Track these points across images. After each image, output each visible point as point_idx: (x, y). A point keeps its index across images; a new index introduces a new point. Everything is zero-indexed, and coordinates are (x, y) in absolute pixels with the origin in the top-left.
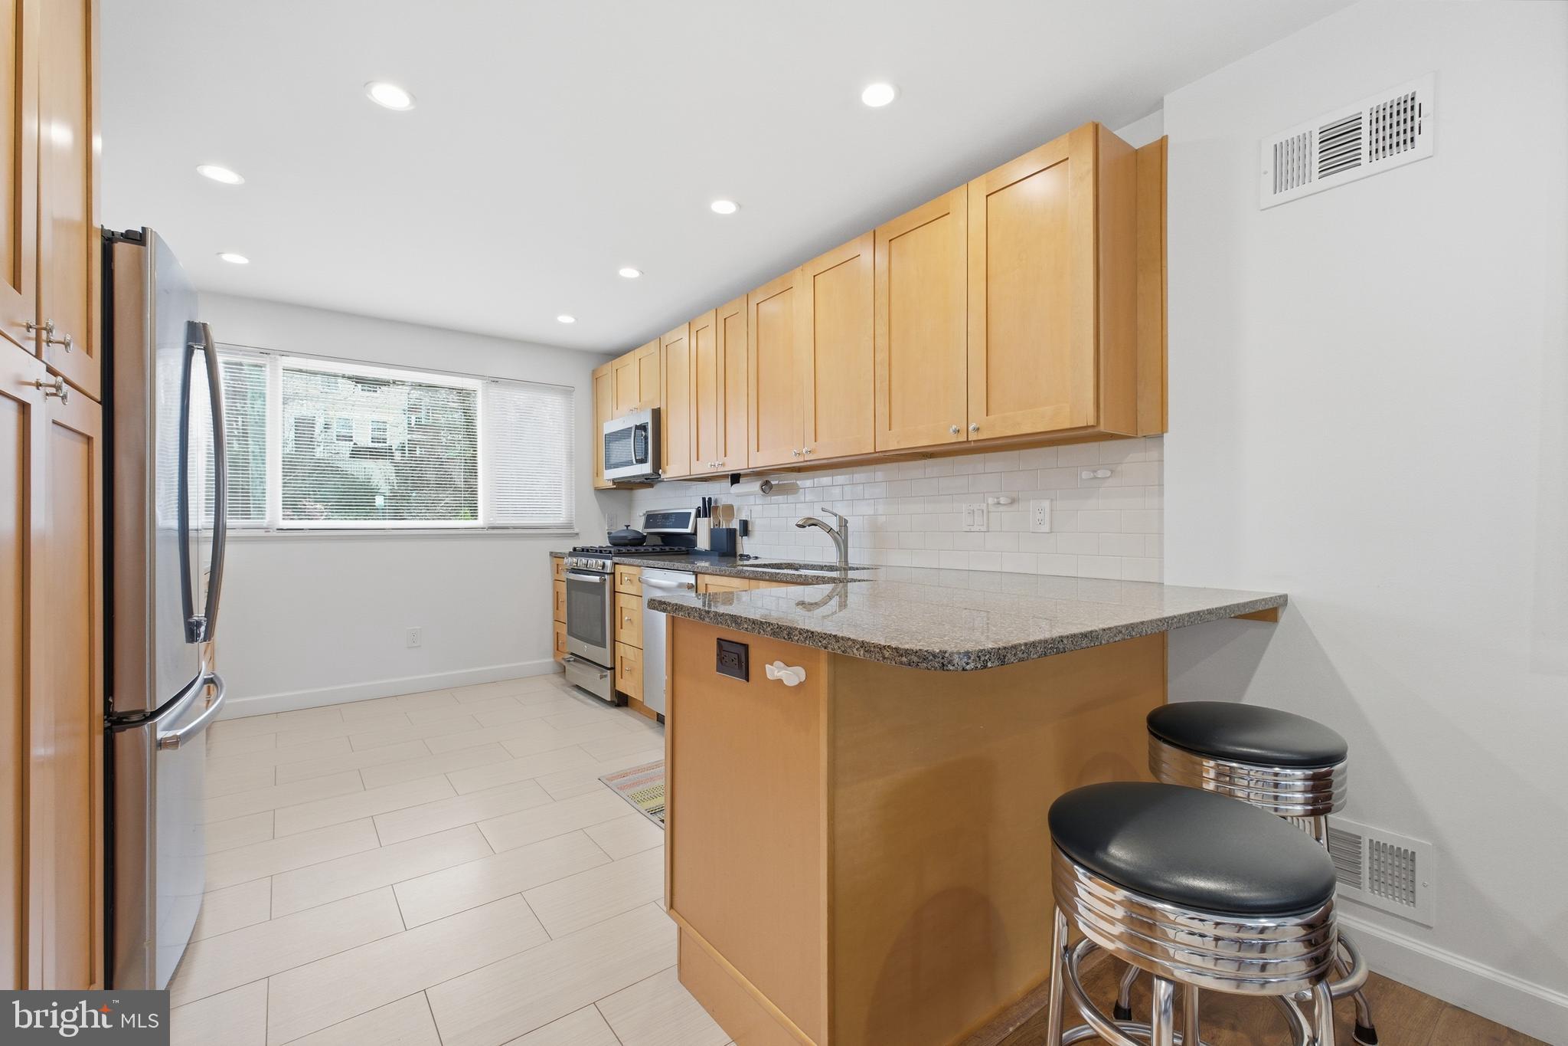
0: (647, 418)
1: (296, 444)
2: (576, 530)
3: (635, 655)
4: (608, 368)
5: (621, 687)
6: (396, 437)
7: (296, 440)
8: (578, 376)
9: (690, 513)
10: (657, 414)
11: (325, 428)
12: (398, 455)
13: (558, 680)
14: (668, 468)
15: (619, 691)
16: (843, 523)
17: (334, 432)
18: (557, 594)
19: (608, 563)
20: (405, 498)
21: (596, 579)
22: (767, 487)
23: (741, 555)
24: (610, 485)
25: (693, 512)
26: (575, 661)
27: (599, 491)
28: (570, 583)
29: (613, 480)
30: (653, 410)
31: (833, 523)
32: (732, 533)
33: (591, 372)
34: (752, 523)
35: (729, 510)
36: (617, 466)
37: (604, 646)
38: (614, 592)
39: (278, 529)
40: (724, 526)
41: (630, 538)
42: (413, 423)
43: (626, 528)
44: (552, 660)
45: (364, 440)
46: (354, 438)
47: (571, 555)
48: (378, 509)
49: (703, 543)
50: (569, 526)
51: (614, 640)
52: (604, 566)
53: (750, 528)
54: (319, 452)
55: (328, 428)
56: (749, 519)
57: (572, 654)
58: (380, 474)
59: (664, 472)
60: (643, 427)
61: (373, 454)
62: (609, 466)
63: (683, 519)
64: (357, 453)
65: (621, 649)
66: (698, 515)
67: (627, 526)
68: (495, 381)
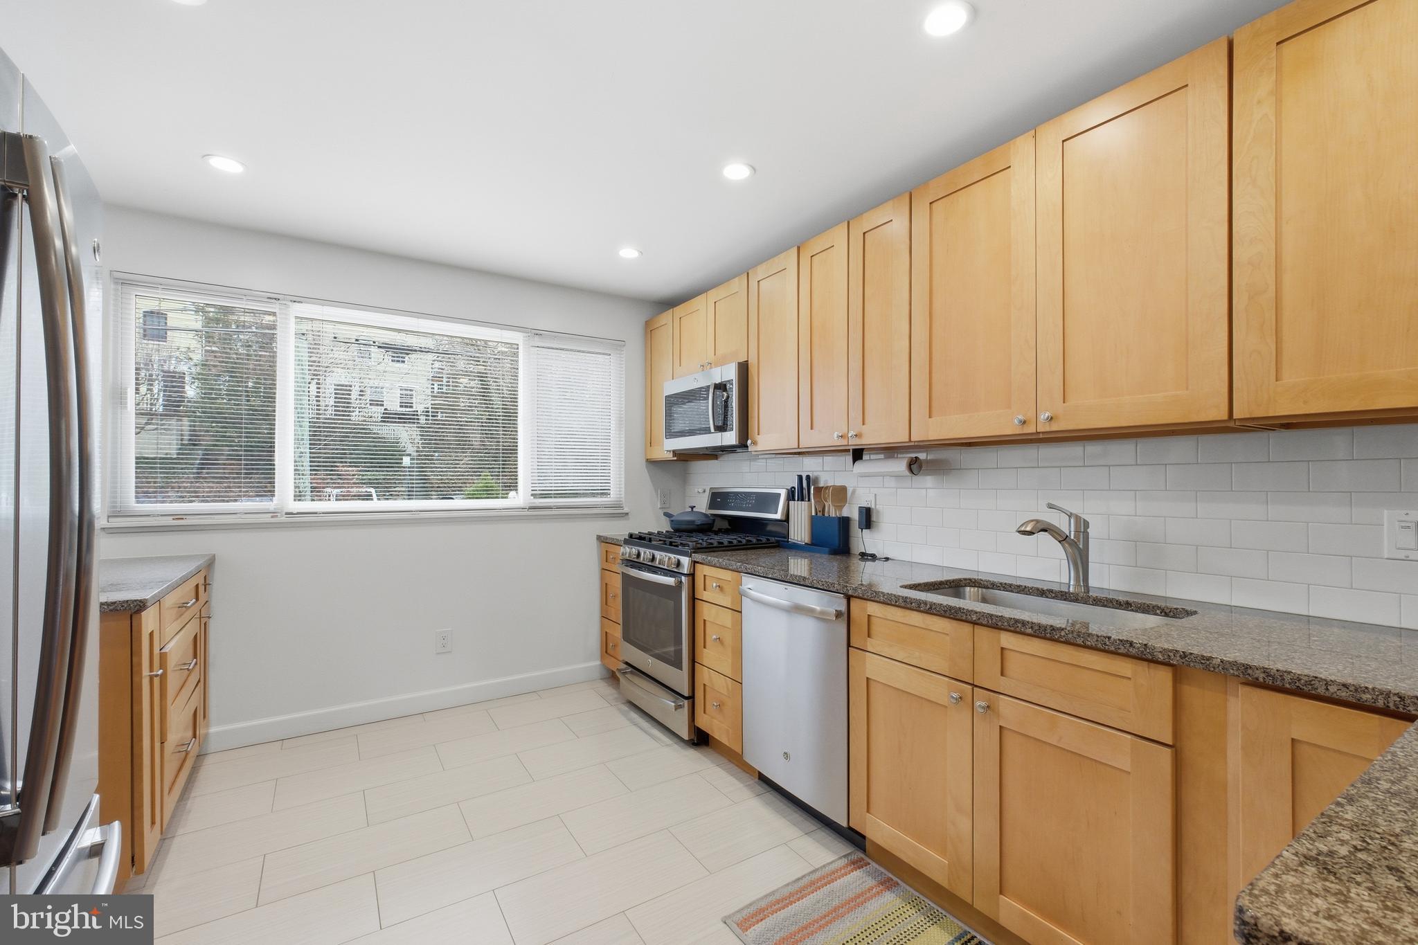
0: (729, 373)
1: (335, 411)
2: (626, 510)
3: (728, 689)
4: (666, 317)
5: (703, 722)
6: (421, 404)
7: (335, 406)
8: (629, 327)
9: (780, 494)
10: (744, 369)
11: (360, 395)
12: (422, 419)
13: (607, 689)
14: (759, 439)
15: (697, 727)
16: (1083, 526)
17: (368, 397)
18: (605, 589)
19: (685, 561)
20: (429, 458)
21: (670, 581)
22: (915, 466)
23: (864, 556)
24: (670, 456)
25: (783, 494)
26: (631, 672)
27: (652, 463)
28: (626, 578)
29: (674, 451)
30: (739, 363)
31: (1064, 524)
32: (845, 522)
33: (644, 323)
34: (878, 512)
35: (841, 494)
36: (682, 434)
37: (679, 666)
38: (693, 599)
39: (287, 514)
40: (832, 512)
41: (699, 523)
42: (436, 390)
43: (690, 510)
44: (598, 663)
45: (394, 405)
46: (385, 403)
47: (626, 542)
48: (404, 468)
49: (800, 532)
50: (618, 506)
51: (693, 661)
52: (679, 564)
53: (874, 518)
54: (355, 417)
55: (362, 395)
56: (873, 507)
57: (627, 663)
58: (407, 436)
59: (754, 443)
60: (721, 387)
61: (402, 418)
62: (671, 434)
63: (767, 501)
64: (388, 417)
65: (703, 675)
66: (791, 496)
67: (692, 508)
68: (538, 333)
